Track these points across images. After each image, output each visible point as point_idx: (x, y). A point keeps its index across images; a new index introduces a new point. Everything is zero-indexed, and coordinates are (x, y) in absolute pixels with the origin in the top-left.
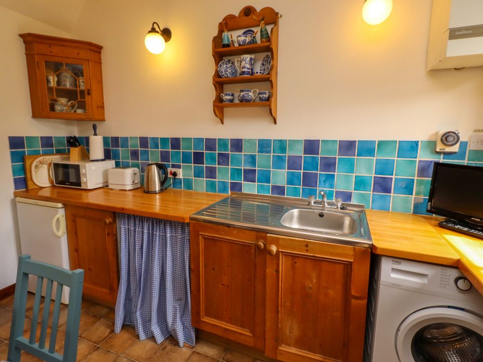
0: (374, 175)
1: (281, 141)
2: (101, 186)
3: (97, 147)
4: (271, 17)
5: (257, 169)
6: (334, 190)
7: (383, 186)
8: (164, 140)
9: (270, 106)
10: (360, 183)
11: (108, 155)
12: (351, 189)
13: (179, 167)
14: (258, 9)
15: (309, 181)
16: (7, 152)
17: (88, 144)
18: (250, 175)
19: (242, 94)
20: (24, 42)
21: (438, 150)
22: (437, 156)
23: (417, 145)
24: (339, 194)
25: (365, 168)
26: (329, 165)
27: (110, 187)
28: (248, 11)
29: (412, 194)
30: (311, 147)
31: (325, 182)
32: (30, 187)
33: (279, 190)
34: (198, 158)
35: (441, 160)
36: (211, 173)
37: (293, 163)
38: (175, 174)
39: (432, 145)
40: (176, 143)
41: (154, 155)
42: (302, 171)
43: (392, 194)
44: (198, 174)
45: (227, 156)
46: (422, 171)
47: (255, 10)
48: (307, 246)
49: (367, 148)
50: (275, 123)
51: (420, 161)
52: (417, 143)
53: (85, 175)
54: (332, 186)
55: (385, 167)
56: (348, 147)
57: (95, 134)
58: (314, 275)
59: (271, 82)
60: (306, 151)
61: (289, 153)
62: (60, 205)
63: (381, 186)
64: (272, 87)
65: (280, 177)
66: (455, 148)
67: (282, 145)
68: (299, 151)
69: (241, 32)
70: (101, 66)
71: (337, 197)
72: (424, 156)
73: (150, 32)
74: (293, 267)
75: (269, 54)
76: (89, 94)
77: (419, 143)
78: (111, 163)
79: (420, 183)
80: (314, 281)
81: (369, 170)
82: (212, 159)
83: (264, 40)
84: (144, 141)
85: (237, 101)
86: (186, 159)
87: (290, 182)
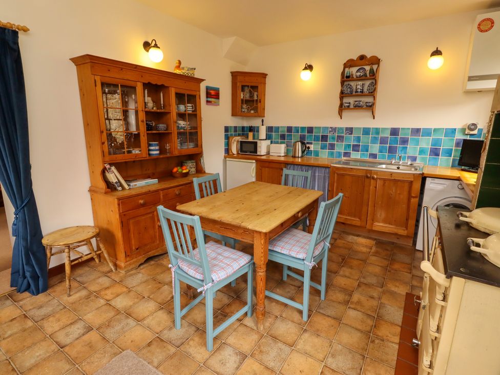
0: (430, 147)
1: (377, 128)
2: (265, 154)
3: (263, 133)
4: (376, 61)
5: (361, 144)
6: (407, 155)
7: (435, 152)
8: (303, 128)
9: (372, 109)
10: (422, 151)
11: (268, 137)
12: (417, 154)
13: (311, 143)
14: (368, 57)
15: (392, 150)
16: (223, 134)
17: (258, 131)
18: (356, 148)
19: (356, 103)
20: (232, 76)
21: (466, 133)
22: (466, 136)
23: (455, 130)
24: (409, 157)
25: (426, 143)
26: (405, 141)
27: (271, 154)
28: (362, 57)
29: (451, 157)
30: (394, 132)
31: (401, 151)
32: (230, 153)
33: (374, 156)
34: (324, 138)
35: (468, 138)
36: (332, 147)
37: (383, 141)
38: (309, 148)
39: (463, 130)
40: (310, 130)
41: (295, 137)
42: (388, 145)
43: (440, 157)
44: (323, 148)
45: (343, 137)
46: (457, 145)
47: (366, 57)
48: (391, 175)
49: (427, 132)
50: (374, 119)
51: (456, 139)
52: (455, 129)
53: (260, 147)
54: (405, 153)
55: (436, 142)
56: (416, 131)
57: (263, 125)
58: (394, 188)
59: (374, 97)
60: (391, 134)
61: (381, 135)
62: (254, 161)
63: (434, 152)
64: (374, 99)
65: (375, 148)
66: (475, 132)
67: (377, 131)
68: (387, 134)
69: (357, 68)
70: (265, 86)
71: (408, 159)
72: (459, 136)
73: (304, 69)
74: (384, 185)
75: (374, 81)
76: (260, 102)
77: (457, 130)
78: (268, 142)
79: (456, 150)
80: (394, 191)
81: (428, 144)
82: (333, 138)
83: (371, 74)
84: (289, 129)
85: (352, 106)
86: (317, 139)
87: (381, 151)
